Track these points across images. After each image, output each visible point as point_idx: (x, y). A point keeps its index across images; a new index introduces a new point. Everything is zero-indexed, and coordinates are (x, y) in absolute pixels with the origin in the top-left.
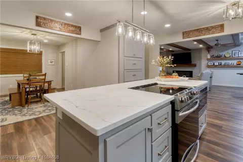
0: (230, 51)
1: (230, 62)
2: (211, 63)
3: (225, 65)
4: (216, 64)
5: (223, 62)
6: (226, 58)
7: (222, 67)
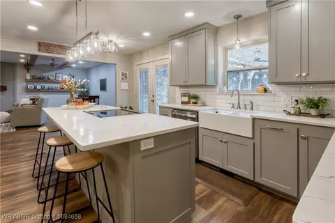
0: (54, 73)
1: (54, 86)
2: (31, 86)
3: (49, 89)
4: (39, 87)
5: (47, 86)
6: (49, 81)
7: (45, 92)
